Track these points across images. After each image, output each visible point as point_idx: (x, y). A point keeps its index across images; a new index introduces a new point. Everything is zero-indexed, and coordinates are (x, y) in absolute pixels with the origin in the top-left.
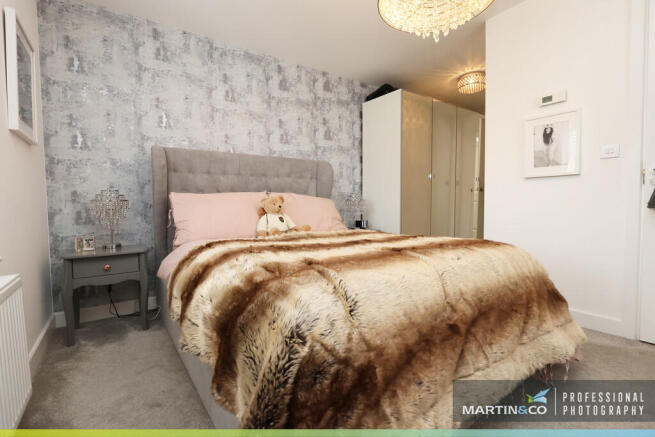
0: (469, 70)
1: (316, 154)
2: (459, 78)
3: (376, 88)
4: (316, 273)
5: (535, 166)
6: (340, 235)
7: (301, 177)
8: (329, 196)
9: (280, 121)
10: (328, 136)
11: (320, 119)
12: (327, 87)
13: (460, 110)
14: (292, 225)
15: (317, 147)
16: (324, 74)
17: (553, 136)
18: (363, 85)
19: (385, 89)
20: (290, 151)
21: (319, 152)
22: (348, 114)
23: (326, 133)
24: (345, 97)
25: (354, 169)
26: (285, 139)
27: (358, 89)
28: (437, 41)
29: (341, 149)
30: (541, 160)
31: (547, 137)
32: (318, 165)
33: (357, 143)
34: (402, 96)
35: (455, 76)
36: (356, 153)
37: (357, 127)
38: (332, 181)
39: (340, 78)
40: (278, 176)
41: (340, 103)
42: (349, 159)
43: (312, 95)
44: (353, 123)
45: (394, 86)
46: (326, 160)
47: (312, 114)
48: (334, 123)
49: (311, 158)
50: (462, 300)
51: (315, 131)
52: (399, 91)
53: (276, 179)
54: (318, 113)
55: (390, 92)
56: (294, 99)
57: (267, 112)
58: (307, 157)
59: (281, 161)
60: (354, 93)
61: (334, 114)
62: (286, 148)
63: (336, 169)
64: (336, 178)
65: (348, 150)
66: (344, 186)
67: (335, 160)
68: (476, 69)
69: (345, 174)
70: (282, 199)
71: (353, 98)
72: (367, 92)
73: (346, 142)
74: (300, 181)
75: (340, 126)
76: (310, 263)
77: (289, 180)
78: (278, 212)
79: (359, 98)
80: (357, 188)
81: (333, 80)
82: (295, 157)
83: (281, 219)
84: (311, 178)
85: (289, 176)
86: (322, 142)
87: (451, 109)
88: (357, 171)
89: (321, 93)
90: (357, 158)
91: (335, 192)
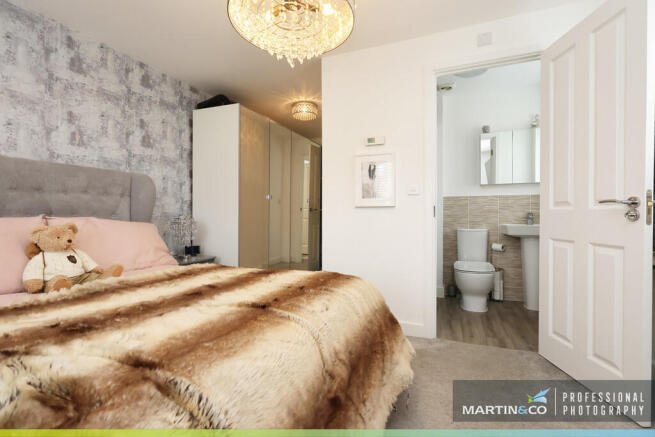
0: (302, 98)
1: (129, 164)
2: (294, 104)
3: (209, 97)
4: (153, 391)
5: (363, 197)
6: (171, 278)
7: (106, 193)
8: (148, 219)
9: (70, 114)
10: (146, 142)
11: (135, 120)
12: (146, 81)
13: (294, 134)
14: (92, 266)
15: (131, 155)
16: (142, 65)
17: (376, 173)
18: (193, 90)
19: (220, 100)
20: (88, 157)
21: (134, 162)
22: (176, 120)
23: (144, 138)
24: (171, 98)
25: (181, 185)
26: (78, 138)
27: (187, 94)
28: (292, 66)
29: (165, 161)
30: (368, 192)
31: (372, 173)
32: (132, 178)
33: (185, 155)
34: (240, 113)
35: (290, 102)
36: (184, 166)
37: (186, 136)
38: (153, 199)
39: (163, 75)
40: (65, 192)
41: (163, 103)
42: (175, 172)
43: (124, 88)
44: (181, 132)
45: (230, 99)
46: (145, 172)
47: (123, 112)
48: (155, 128)
49: (122, 168)
50: (338, 361)
51: (128, 135)
52: (237, 105)
53: (62, 196)
54: (133, 112)
55: (225, 104)
56: (95, 89)
57: (47, 97)
58: (115, 168)
59: (72, 170)
60: (181, 97)
61: (155, 118)
62: (80, 152)
63: (159, 184)
64: (158, 196)
65: (174, 163)
66: (171, 206)
67: (156, 173)
68: (308, 100)
69: (169, 190)
70: (74, 229)
71: (181, 103)
72: (199, 99)
73: (172, 152)
74: (104, 198)
75: (164, 132)
76: (138, 366)
77: (85, 197)
78: (67, 249)
79: (189, 103)
80: (186, 207)
81: (154, 76)
82: (95, 165)
83: (72, 259)
84: (122, 195)
85: (85, 192)
86: (138, 149)
87: (286, 132)
88: (186, 188)
89: (137, 87)
90: (186, 172)
91: (157, 213)
